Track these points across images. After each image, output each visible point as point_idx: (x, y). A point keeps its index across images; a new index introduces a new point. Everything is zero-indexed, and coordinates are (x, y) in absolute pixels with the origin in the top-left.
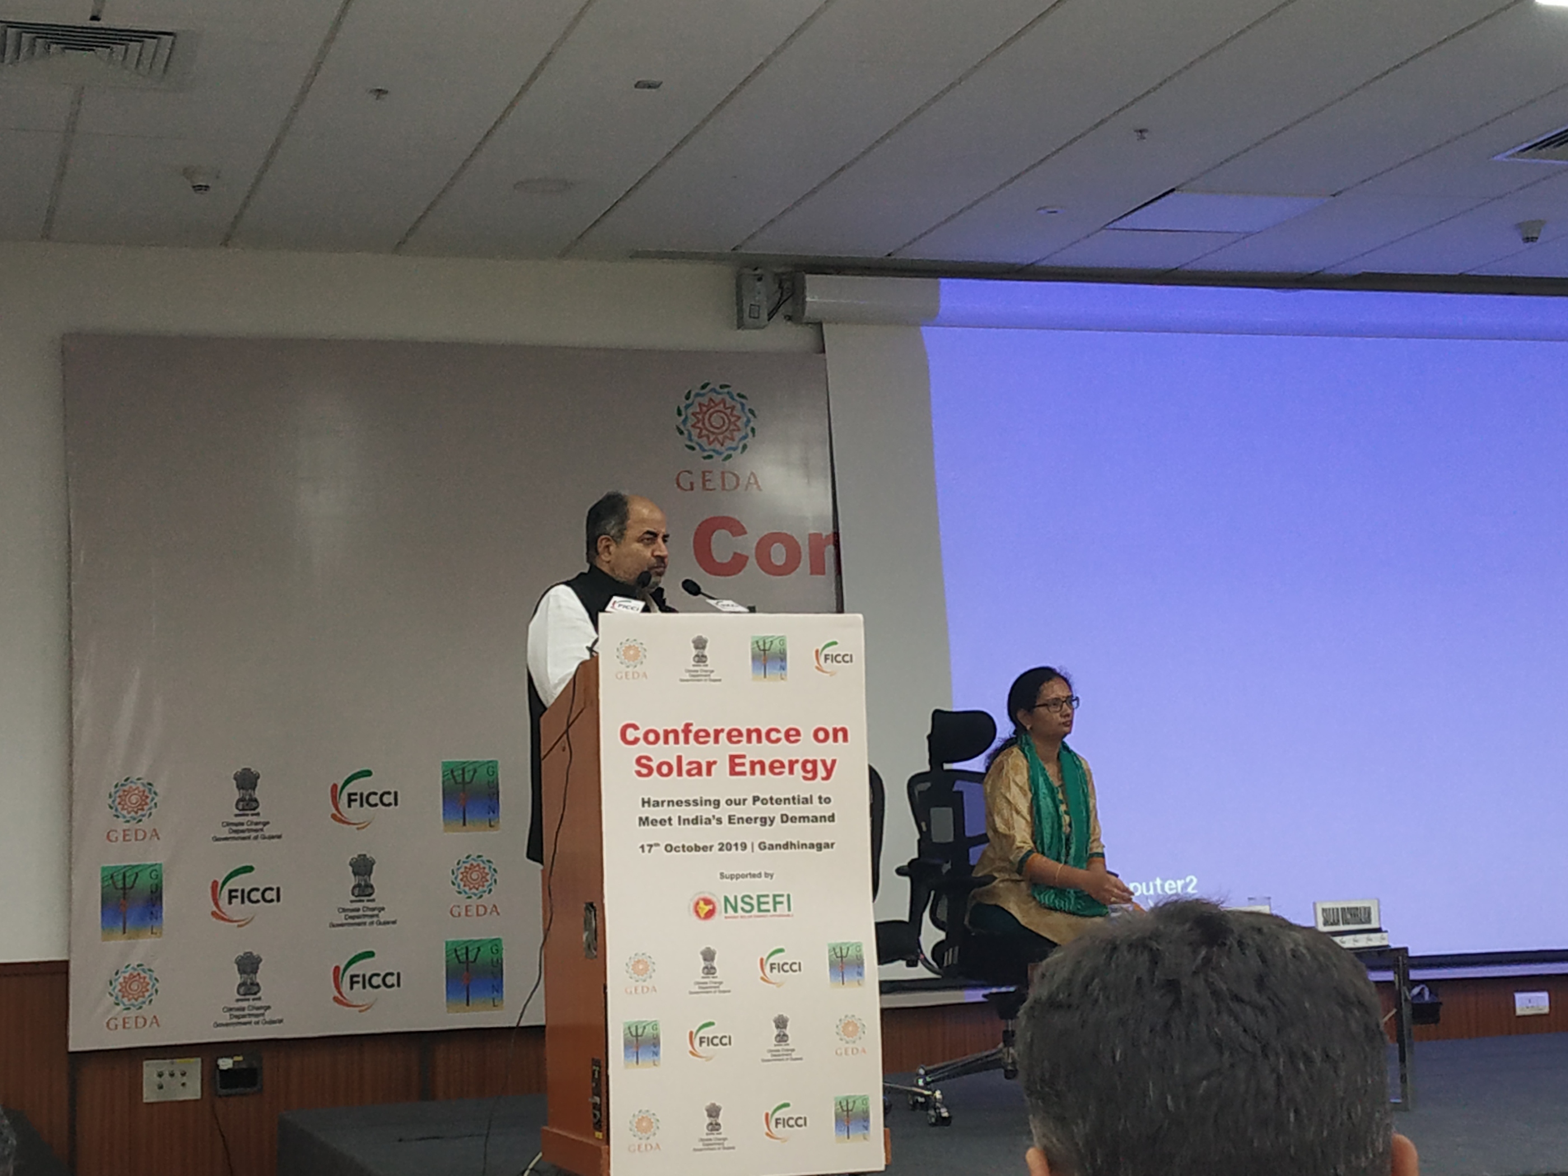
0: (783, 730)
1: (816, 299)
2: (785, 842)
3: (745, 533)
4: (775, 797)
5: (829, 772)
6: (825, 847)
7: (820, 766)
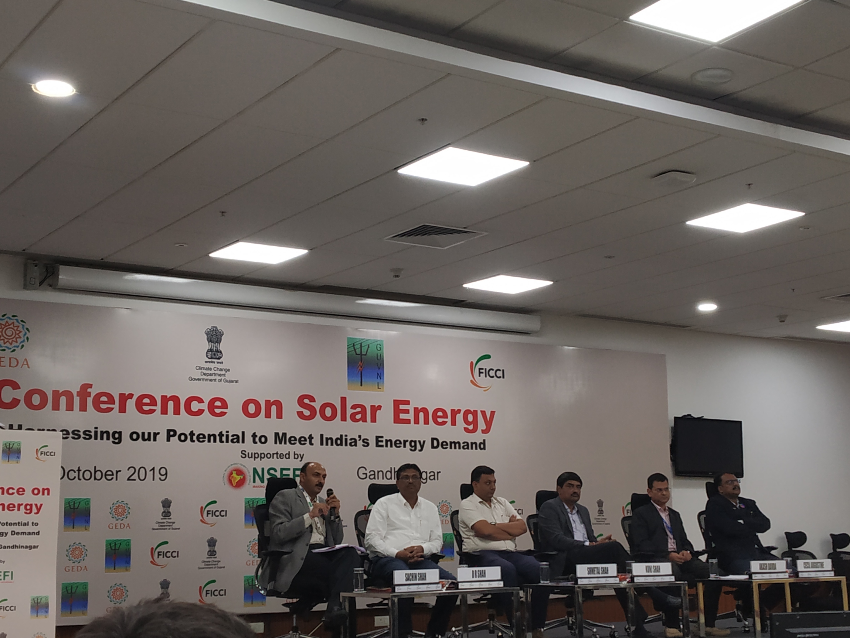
0: (16, 489)
1: (64, 277)
2: (12, 545)
3: (20, 388)
4: (9, 522)
5: (39, 510)
6: (33, 548)
7: (34, 507)
